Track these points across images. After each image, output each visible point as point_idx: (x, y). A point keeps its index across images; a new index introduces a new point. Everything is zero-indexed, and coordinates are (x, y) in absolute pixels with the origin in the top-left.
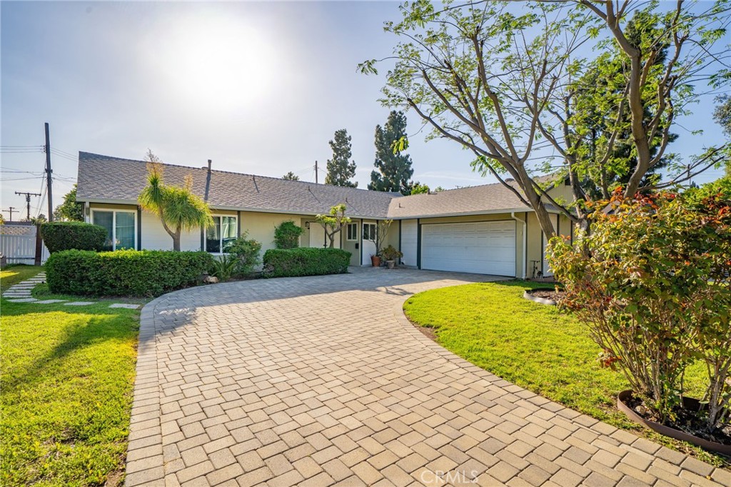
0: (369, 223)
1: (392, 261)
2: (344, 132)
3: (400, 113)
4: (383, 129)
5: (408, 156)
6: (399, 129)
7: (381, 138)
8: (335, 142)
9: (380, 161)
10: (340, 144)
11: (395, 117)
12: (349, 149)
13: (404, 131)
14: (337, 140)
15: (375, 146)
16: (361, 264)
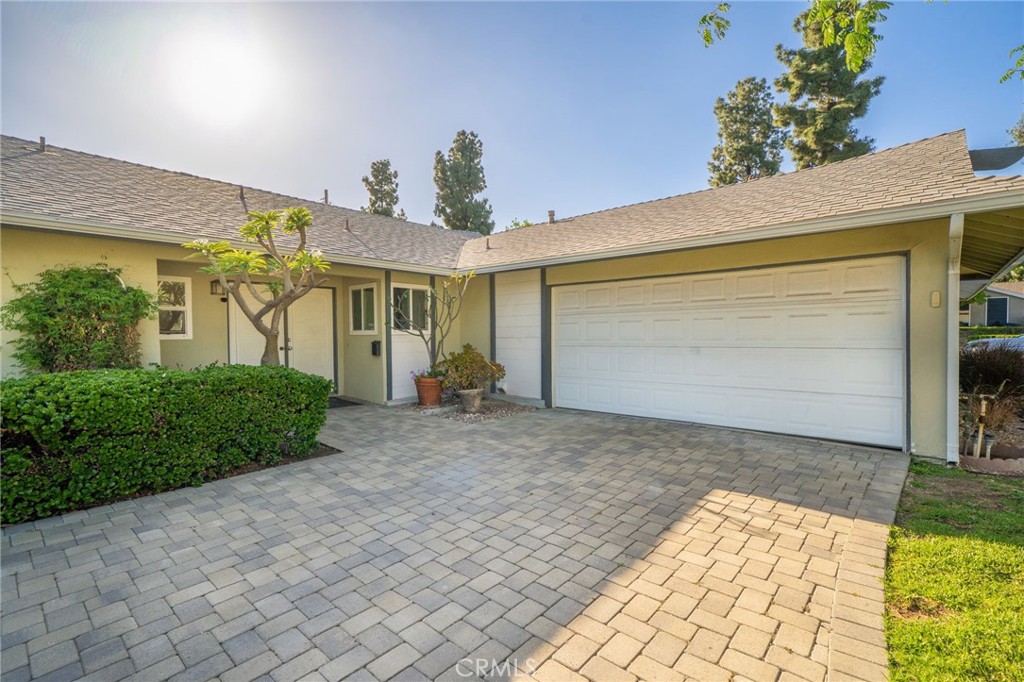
0: (411, 287)
1: (475, 391)
2: (385, 165)
3: (472, 134)
4: (446, 158)
5: (486, 201)
6: (472, 160)
7: (443, 172)
8: (371, 179)
9: (443, 208)
10: (379, 183)
11: (464, 141)
12: (395, 191)
13: (479, 163)
14: (375, 176)
15: (434, 184)
16: (390, 397)
